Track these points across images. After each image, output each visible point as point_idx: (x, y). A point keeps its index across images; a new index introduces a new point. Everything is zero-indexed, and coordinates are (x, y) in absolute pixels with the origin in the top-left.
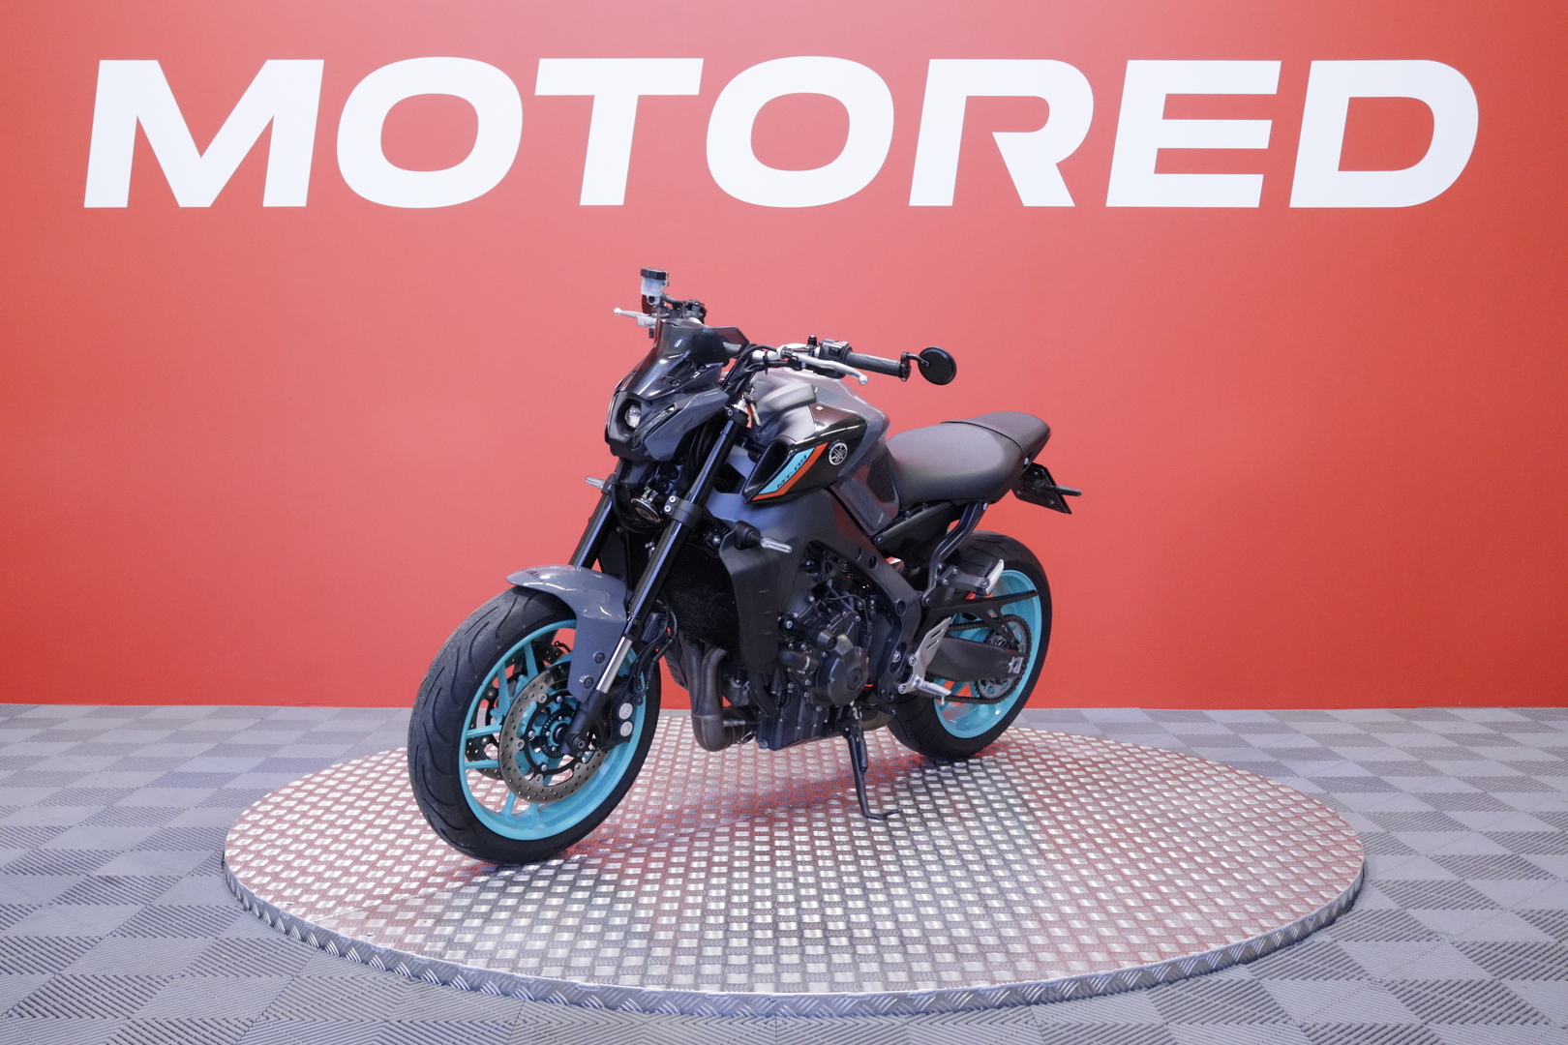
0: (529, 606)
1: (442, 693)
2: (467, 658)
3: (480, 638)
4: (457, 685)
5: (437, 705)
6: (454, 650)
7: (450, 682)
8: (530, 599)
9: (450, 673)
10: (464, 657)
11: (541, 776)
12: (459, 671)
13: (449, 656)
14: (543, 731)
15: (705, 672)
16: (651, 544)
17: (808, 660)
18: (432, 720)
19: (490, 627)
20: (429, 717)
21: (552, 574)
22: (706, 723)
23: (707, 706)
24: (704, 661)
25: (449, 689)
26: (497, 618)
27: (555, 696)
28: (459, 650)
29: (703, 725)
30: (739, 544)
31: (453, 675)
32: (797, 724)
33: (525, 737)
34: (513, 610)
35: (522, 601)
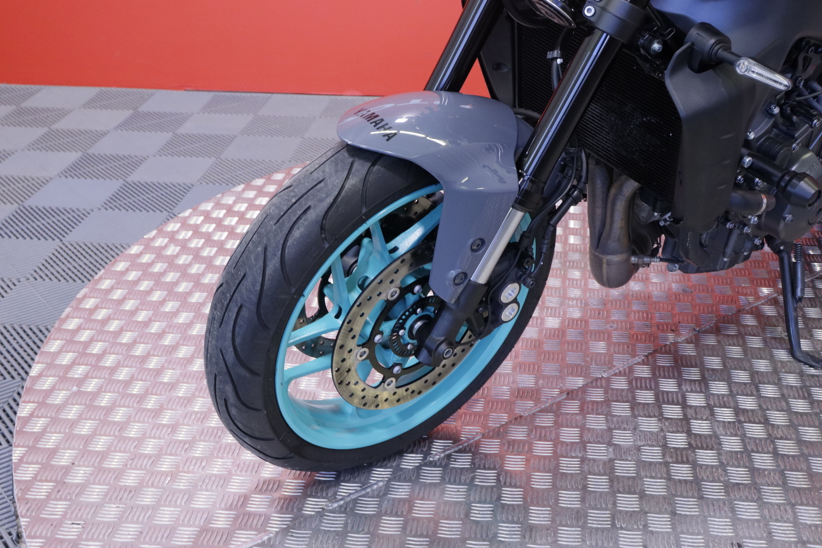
0: (371, 178)
1: (245, 313)
2: (278, 265)
3: (297, 233)
4: (264, 302)
5: (237, 329)
6: (260, 249)
7: (255, 299)
8: (373, 164)
9: (254, 285)
10: (274, 263)
11: (394, 379)
12: (267, 283)
13: (252, 257)
14: (395, 330)
15: (614, 205)
16: (556, 53)
17: (765, 201)
18: (232, 349)
19: (312, 215)
20: (228, 343)
21: (410, 115)
22: (609, 264)
23: (612, 244)
24: (613, 191)
25: (254, 308)
26: (321, 200)
27: (413, 285)
28: (265, 249)
29: (604, 266)
30: (696, 66)
31: (258, 288)
32: (724, 255)
33: (368, 343)
34: (347, 186)
35: (361, 167)
